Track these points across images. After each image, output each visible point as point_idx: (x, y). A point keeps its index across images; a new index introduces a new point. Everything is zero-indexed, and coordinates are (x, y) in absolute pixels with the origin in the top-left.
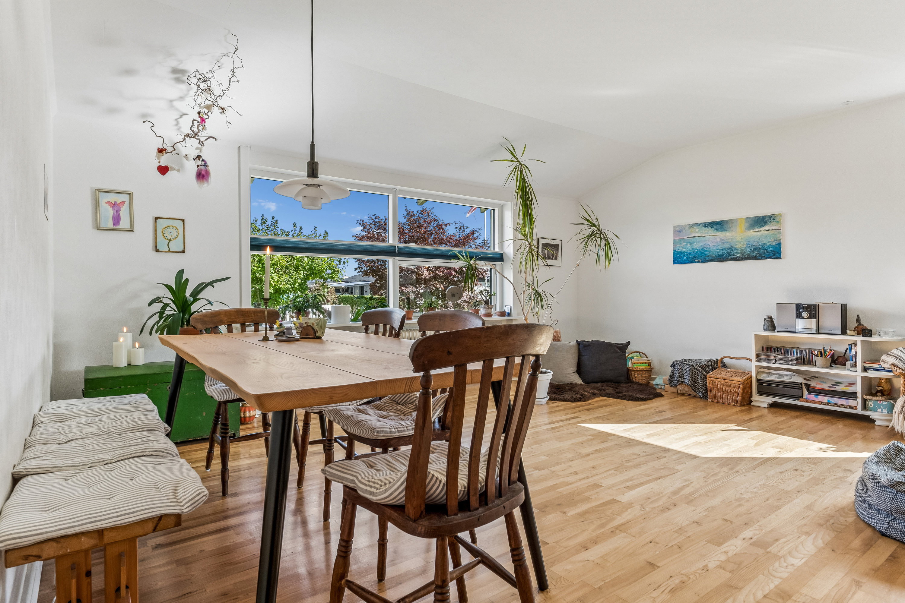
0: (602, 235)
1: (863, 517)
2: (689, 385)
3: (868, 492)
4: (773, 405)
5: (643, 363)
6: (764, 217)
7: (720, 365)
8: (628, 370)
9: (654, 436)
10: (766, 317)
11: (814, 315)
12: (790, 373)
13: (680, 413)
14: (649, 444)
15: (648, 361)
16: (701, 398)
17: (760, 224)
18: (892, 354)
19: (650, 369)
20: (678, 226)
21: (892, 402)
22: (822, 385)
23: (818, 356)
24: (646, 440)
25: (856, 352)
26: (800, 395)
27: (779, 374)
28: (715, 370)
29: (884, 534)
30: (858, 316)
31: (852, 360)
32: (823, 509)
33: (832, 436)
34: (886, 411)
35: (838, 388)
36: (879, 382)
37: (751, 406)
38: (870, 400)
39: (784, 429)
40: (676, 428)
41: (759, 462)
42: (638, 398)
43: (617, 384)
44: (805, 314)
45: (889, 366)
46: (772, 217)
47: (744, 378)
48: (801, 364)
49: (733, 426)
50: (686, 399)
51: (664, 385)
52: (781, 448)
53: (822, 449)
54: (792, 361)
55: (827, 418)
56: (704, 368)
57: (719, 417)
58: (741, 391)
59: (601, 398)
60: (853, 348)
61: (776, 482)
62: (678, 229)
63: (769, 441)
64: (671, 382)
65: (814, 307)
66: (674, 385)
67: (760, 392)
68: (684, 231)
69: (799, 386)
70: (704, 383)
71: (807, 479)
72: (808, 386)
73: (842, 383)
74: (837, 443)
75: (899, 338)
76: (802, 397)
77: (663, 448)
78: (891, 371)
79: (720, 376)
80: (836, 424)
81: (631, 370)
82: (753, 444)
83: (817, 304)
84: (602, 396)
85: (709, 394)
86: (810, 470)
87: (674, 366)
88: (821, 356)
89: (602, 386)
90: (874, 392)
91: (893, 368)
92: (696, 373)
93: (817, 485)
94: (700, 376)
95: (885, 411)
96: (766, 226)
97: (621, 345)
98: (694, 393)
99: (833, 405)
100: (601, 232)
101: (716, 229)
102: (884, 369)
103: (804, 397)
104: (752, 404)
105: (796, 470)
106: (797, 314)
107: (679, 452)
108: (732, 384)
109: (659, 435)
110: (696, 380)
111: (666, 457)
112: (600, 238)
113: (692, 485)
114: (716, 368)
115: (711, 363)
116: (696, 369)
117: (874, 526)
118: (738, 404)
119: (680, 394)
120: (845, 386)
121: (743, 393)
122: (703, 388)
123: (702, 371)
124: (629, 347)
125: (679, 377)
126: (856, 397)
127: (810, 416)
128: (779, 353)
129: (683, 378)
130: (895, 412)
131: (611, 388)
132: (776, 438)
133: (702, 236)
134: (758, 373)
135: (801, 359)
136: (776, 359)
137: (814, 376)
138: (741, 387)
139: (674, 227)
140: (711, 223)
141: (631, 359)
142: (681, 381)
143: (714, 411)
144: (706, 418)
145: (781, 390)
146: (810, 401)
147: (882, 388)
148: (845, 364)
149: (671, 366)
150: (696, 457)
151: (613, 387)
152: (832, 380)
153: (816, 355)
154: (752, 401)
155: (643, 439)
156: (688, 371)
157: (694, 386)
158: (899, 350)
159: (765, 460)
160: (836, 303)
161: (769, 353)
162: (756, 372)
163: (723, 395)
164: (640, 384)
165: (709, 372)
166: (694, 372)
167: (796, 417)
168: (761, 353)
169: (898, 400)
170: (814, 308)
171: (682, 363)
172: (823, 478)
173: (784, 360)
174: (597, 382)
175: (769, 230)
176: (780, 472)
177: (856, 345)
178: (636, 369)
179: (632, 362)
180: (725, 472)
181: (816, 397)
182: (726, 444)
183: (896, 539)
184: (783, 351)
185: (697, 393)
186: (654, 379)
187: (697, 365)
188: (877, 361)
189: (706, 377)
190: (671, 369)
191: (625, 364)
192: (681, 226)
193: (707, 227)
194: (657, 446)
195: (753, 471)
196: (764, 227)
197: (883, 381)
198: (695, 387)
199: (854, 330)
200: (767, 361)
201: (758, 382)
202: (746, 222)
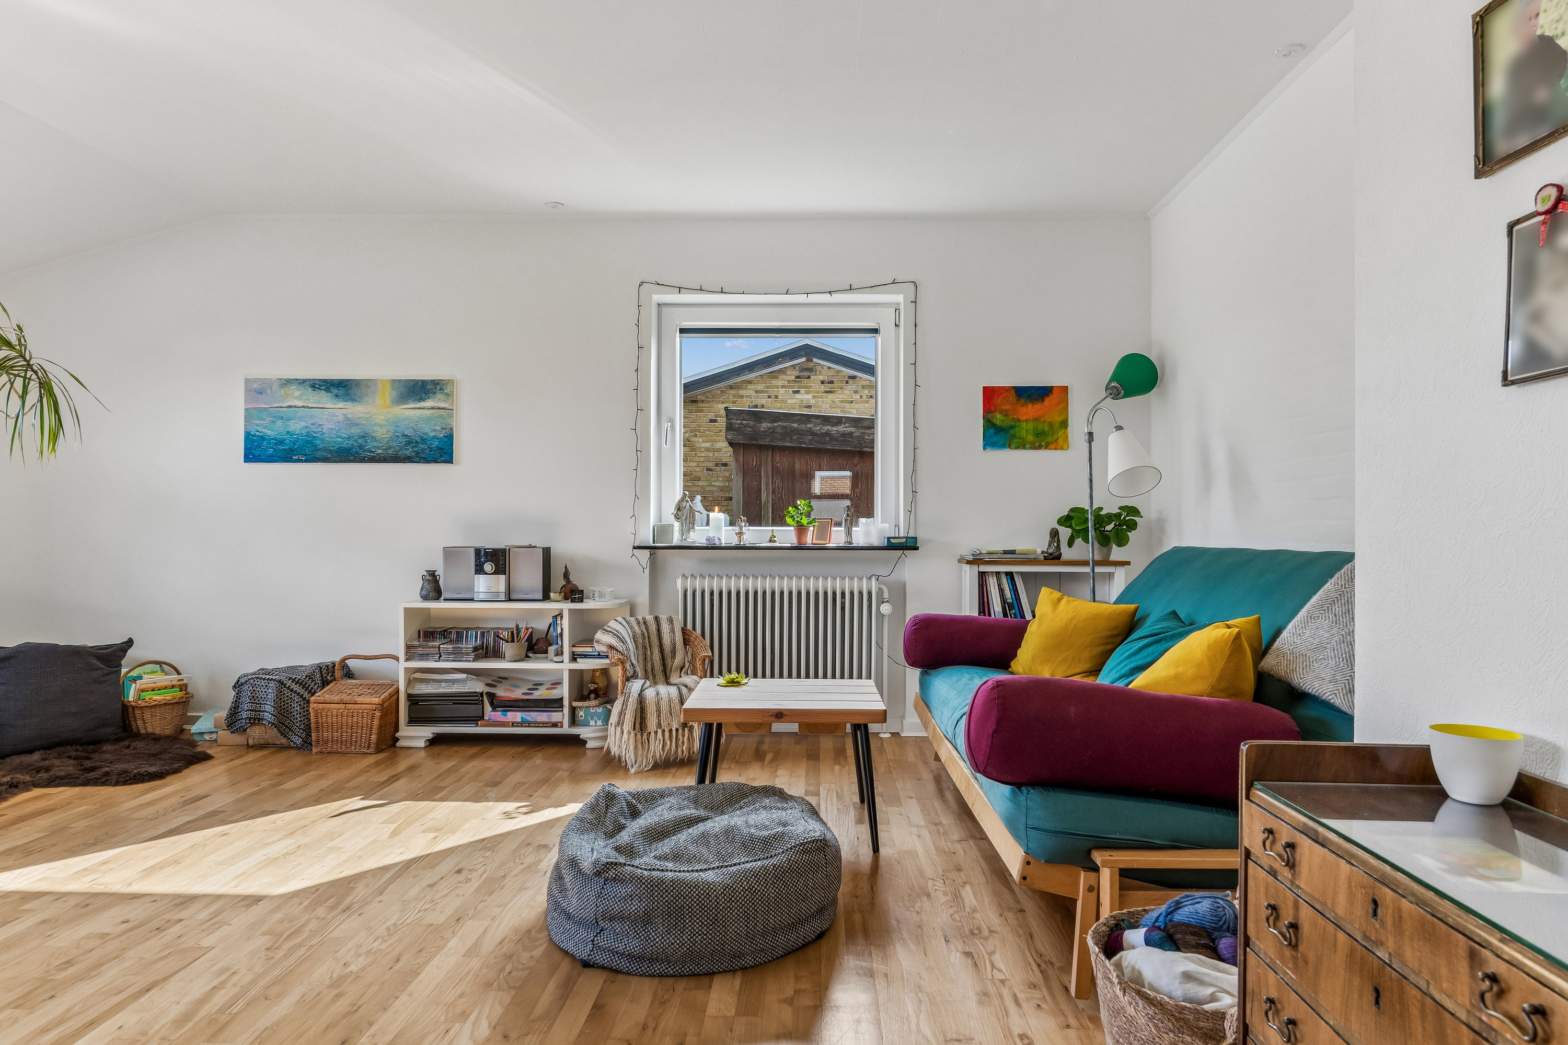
0: (33, 370)
1: (557, 939)
2: (273, 724)
3: (566, 890)
4: (436, 741)
5: (166, 688)
6: (424, 383)
7: (338, 674)
8: (126, 709)
9: (162, 868)
10: (425, 573)
11: (502, 568)
12: (464, 676)
13: (242, 794)
14: (144, 895)
15: (179, 680)
16: (298, 748)
17: (418, 395)
18: (609, 629)
19: (184, 700)
20: (256, 380)
21: (609, 707)
22: (514, 691)
23: (507, 642)
24: (136, 888)
25: (562, 629)
26: (479, 715)
27: (446, 681)
28: (328, 685)
29: (586, 965)
30: (566, 567)
31: (558, 644)
32: (497, 946)
33: (524, 783)
34: (601, 724)
35: (538, 694)
36: (593, 676)
37: (397, 749)
38: (580, 707)
39: (449, 786)
40: (224, 834)
41: (393, 872)
42: (142, 775)
43: (90, 747)
44: (488, 567)
45: (603, 649)
46: (438, 384)
47: (383, 697)
48: (482, 657)
49: (356, 802)
50: (265, 757)
51: (217, 732)
52: (439, 830)
53: (508, 815)
54: (468, 654)
55: (521, 749)
56: (306, 683)
57: (329, 787)
58: (376, 722)
59: (37, 792)
60: (559, 622)
61: (419, 911)
62: (255, 386)
63: (420, 818)
64: (232, 724)
65: (502, 553)
66: (239, 728)
67: (415, 720)
68: (269, 391)
69: (475, 699)
70: (304, 716)
71: (476, 885)
72: (491, 696)
73: (543, 684)
74: (531, 796)
75: (618, 601)
76: (483, 719)
77: (179, 896)
78: (607, 657)
79: (336, 698)
80: (532, 758)
81: (133, 707)
82: (388, 834)
83: (508, 549)
84: (36, 785)
85: (314, 738)
86: (483, 863)
87: (239, 686)
88: (513, 641)
89: (44, 759)
90: (586, 693)
91: (610, 652)
92: (288, 696)
93: (491, 894)
94: (297, 702)
95: (599, 723)
96: (429, 400)
97: (107, 649)
98: (284, 741)
99: (529, 724)
100: (29, 364)
101: (337, 396)
102: (599, 655)
103: (486, 718)
104: (398, 744)
105: (459, 871)
106: (476, 566)
107: (219, 897)
108: (360, 711)
109: (176, 862)
110: (288, 711)
111: (181, 920)
112: (25, 378)
113: (235, 979)
114: (331, 681)
115: (321, 672)
116: (288, 688)
117: (572, 954)
118: (371, 750)
119: (252, 746)
120: (547, 689)
121: (380, 727)
122: (302, 727)
123: (302, 691)
124: (130, 652)
125: (251, 710)
126: (562, 706)
127: (496, 750)
128: (446, 641)
129: (260, 711)
130: (612, 724)
131: (71, 762)
132: (434, 808)
133: (308, 407)
134: (410, 682)
135: (483, 648)
136: (440, 653)
137: (501, 678)
138: (378, 714)
139: (247, 381)
140: (325, 381)
141: (134, 680)
142: (254, 719)
143: (321, 773)
144: (299, 795)
145: (451, 709)
146: (496, 723)
147: (596, 686)
148: (546, 652)
149: (235, 687)
150: (257, 899)
151: (76, 758)
152: (529, 681)
153: (504, 640)
154: (397, 740)
155: (130, 884)
156: (271, 693)
157: (283, 724)
158: (617, 621)
159: (404, 865)
160: (535, 547)
161: (429, 641)
162: (407, 682)
163: (342, 735)
164: (156, 738)
165: (315, 692)
166: (284, 694)
167: (473, 757)
168: (416, 643)
169: (616, 703)
170: (502, 556)
171: (257, 678)
172: (502, 874)
173: (455, 654)
174: (30, 751)
175: (432, 408)
176: (431, 886)
177: (562, 617)
178: (147, 704)
179: (138, 686)
180: (318, 918)
181: (503, 715)
182: (332, 848)
183: (603, 967)
184: (454, 636)
185: (289, 739)
186: (194, 720)
187: (290, 678)
188: (589, 641)
189: (308, 702)
190: (234, 693)
191: (121, 690)
192: (263, 381)
193: (318, 388)
194: (164, 896)
195: (379, 899)
196: (424, 401)
197: (598, 674)
198: (287, 727)
199: (560, 593)
200: (425, 658)
201: (409, 700)
202: (393, 388)
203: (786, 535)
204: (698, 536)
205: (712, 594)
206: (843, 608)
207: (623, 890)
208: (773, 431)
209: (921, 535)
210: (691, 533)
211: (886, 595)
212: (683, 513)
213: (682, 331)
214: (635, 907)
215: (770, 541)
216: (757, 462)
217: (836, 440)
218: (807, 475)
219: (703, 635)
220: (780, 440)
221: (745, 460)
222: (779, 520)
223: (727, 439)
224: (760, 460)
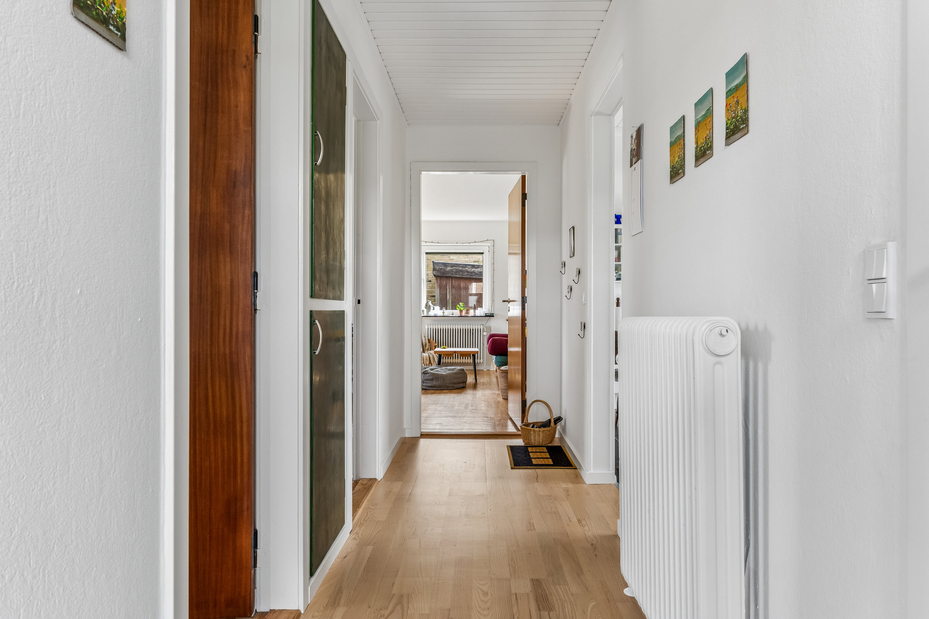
203: (456, 312)
204: (432, 313)
205: (436, 329)
206: (473, 334)
207: (428, 375)
208: (452, 271)
209: (495, 313)
210: (430, 312)
211: (485, 330)
212: (428, 307)
213: (426, 253)
214: (430, 378)
215: (452, 315)
216: (445, 283)
217: (477, 274)
218: (466, 288)
219: (433, 340)
220: (455, 274)
221: (440, 283)
222: (454, 308)
223: (433, 274)
224: (447, 282)
